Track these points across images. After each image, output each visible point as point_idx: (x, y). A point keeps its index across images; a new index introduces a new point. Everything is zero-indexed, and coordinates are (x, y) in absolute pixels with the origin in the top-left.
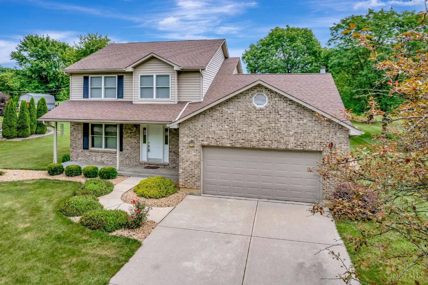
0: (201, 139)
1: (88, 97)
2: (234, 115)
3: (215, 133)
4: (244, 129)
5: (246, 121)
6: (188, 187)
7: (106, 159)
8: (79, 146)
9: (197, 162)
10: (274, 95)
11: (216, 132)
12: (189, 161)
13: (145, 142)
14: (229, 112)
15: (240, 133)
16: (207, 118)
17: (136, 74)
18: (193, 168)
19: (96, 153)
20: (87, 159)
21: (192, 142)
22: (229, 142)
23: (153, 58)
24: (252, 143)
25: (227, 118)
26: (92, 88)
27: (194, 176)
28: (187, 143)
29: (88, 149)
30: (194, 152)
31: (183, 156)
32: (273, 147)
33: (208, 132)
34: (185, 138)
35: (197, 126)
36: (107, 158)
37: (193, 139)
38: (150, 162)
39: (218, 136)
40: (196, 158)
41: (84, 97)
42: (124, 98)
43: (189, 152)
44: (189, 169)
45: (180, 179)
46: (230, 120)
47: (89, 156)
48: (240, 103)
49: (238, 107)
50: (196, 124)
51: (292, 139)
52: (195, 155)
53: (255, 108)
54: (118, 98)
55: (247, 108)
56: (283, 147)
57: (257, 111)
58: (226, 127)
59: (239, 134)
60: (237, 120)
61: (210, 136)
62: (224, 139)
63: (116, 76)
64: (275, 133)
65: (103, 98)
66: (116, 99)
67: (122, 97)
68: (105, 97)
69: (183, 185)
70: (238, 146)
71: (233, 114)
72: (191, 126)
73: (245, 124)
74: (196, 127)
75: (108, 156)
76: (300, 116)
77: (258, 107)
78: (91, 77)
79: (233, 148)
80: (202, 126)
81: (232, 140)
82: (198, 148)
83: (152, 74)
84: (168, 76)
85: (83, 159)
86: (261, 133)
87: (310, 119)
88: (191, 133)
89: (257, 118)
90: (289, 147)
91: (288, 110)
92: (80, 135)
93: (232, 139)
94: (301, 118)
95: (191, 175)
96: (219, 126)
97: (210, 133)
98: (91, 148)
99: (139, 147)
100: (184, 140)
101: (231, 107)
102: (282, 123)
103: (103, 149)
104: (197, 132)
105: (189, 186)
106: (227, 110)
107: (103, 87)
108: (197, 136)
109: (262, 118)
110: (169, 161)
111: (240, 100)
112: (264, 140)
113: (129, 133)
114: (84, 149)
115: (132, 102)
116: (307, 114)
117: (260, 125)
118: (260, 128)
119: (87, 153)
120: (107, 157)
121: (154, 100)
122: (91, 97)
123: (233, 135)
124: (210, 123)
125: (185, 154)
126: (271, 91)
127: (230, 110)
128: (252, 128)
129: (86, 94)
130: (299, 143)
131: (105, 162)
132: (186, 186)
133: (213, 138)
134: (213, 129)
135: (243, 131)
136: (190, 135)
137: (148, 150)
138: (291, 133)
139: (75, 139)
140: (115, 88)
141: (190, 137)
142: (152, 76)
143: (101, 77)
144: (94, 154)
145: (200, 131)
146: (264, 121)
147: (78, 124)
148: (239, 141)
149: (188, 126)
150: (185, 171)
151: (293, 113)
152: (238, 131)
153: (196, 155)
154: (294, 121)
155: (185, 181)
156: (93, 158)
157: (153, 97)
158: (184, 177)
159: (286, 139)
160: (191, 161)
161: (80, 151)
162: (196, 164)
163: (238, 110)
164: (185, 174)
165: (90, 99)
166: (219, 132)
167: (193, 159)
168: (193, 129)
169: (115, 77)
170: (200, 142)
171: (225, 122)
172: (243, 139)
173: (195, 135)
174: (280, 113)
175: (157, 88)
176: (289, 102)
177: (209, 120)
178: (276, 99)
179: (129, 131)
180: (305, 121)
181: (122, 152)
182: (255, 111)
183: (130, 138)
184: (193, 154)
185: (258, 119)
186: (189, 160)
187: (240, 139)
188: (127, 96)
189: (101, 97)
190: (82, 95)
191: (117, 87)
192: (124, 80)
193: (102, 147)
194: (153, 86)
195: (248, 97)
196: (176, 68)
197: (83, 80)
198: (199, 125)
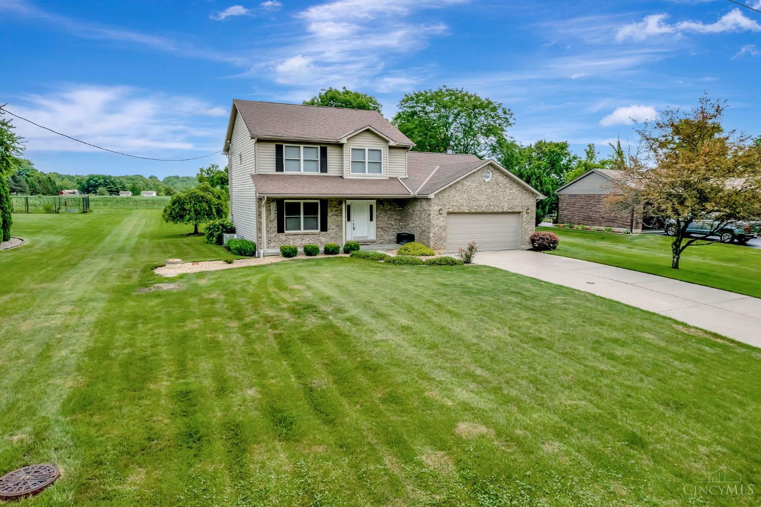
0: (448, 207)
1: (282, 171)
3: (457, 202)
4: (477, 198)
5: (479, 191)
7: (307, 242)
8: (271, 230)
9: (444, 226)
10: (496, 171)
12: (438, 226)
13: (349, 220)
14: (467, 185)
15: (475, 200)
16: (452, 189)
17: (347, 147)
18: (441, 231)
19: (294, 236)
21: (440, 210)
22: (467, 208)
23: (368, 131)
24: (482, 208)
25: (466, 189)
26: (286, 160)
27: (442, 239)
28: (437, 211)
29: (284, 232)
30: (442, 218)
31: (434, 222)
32: (495, 210)
33: (453, 201)
34: (436, 206)
36: (309, 241)
37: (441, 207)
39: (460, 204)
40: (443, 223)
41: (277, 171)
42: (329, 172)
43: (438, 219)
44: (438, 233)
45: (431, 242)
46: (468, 191)
47: (286, 240)
48: (475, 178)
49: (473, 181)
50: (444, 195)
51: (506, 204)
53: (484, 181)
54: (321, 172)
55: (480, 182)
56: (500, 210)
57: (486, 184)
58: (466, 196)
59: (474, 202)
60: (472, 191)
61: (454, 204)
62: (464, 206)
63: (319, 147)
64: (496, 200)
65: (302, 172)
67: (326, 172)
68: (304, 171)
69: (433, 247)
70: (473, 211)
71: (470, 186)
72: (440, 196)
73: (478, 194)
74: (444, 197)
75: (309, 238)
76: (512, 187)
77: (486, 180)
78: (286, 146)
79: (470, 213)
80: (449, 197)
82: (445, 215)
83: (364, 148)
84: (380, 151)
85: (277, 245)
86: (488, 200)
88: (441, 203)
89: (486, 188)
90: (504, 210)
91: (504, 182)
92: (274, 217)
93: (469, 206)
94: (511, 189)
95: (440, 237)
96: (460, 196)
98: (285, 232)
100: (435, 208)
101: (469, 180)
102: (501, 192)
103: (302, 231)
104: (445, 201)
105: (438, 247)
106: (467, 183)
107: (302, 158)
108: (444, 204)
109: (489, 188)
110: (376, 237)
111: (475, 175)
112: (490, 206)
114: (277, 232)
115: (342, 177)
116: (515, 185)
117: (487, 194)
118: (488, 196)
119: (282, 236)
121: (367, 175)
122: (286, 170)
123: (470, 203)
124: (454, 194)
125: (436, 221)
126: (495, 168)
127: (469, 183)
128: (482, 197)
129: (279, 167)
130: (510, 207)
132: (436, 247)
133: (456, 206)
134: (457, 198)
137: (354, 228)
138: (506, 199)
140: (317, 161)
141: (440, 205)
142: (364, 150)
143: (299, 147)
144: (291, 237)
145: (447, 200)
146: (490, 191)
148: (474, 207)
149: (438, 196)
150: (435, 235)
151: (507, 185)
152: (473, 199)
153: (444, 221)
154: (507, 190)
155: (435, 243)
156: (291, 243)
157: (364, 172)
158: (434, 240)
159: (502, 204)
160: (440, 226)
161: (273, 235)
162: (443, 228)
163: (473, 183)
164: (435, 238)
165: (285, 172)
166: (460, 200)
168: (442, 198)
169: (317, 148)
170: (447, 210)
171: (465, 192)
172: (476, 206)
175: (369, 162)
176: (505, 177)
177: (453, 191)
178: (498, 174)
179: (334, 209)
180: (514, 190)
181: (326, 232)
182: (484, 183)
183: (334, 217)
184: (442, 220)
185: (486, 190)
188: (332, 170)
189: (300, 170)
190: (275, 168)
191: (319, 159)
192: (328, 151)
193: (300, 229)
194: (364, 159)
195: (480, 172)
196: (392, 143)
197: (275, 149)
198: (446, 195)
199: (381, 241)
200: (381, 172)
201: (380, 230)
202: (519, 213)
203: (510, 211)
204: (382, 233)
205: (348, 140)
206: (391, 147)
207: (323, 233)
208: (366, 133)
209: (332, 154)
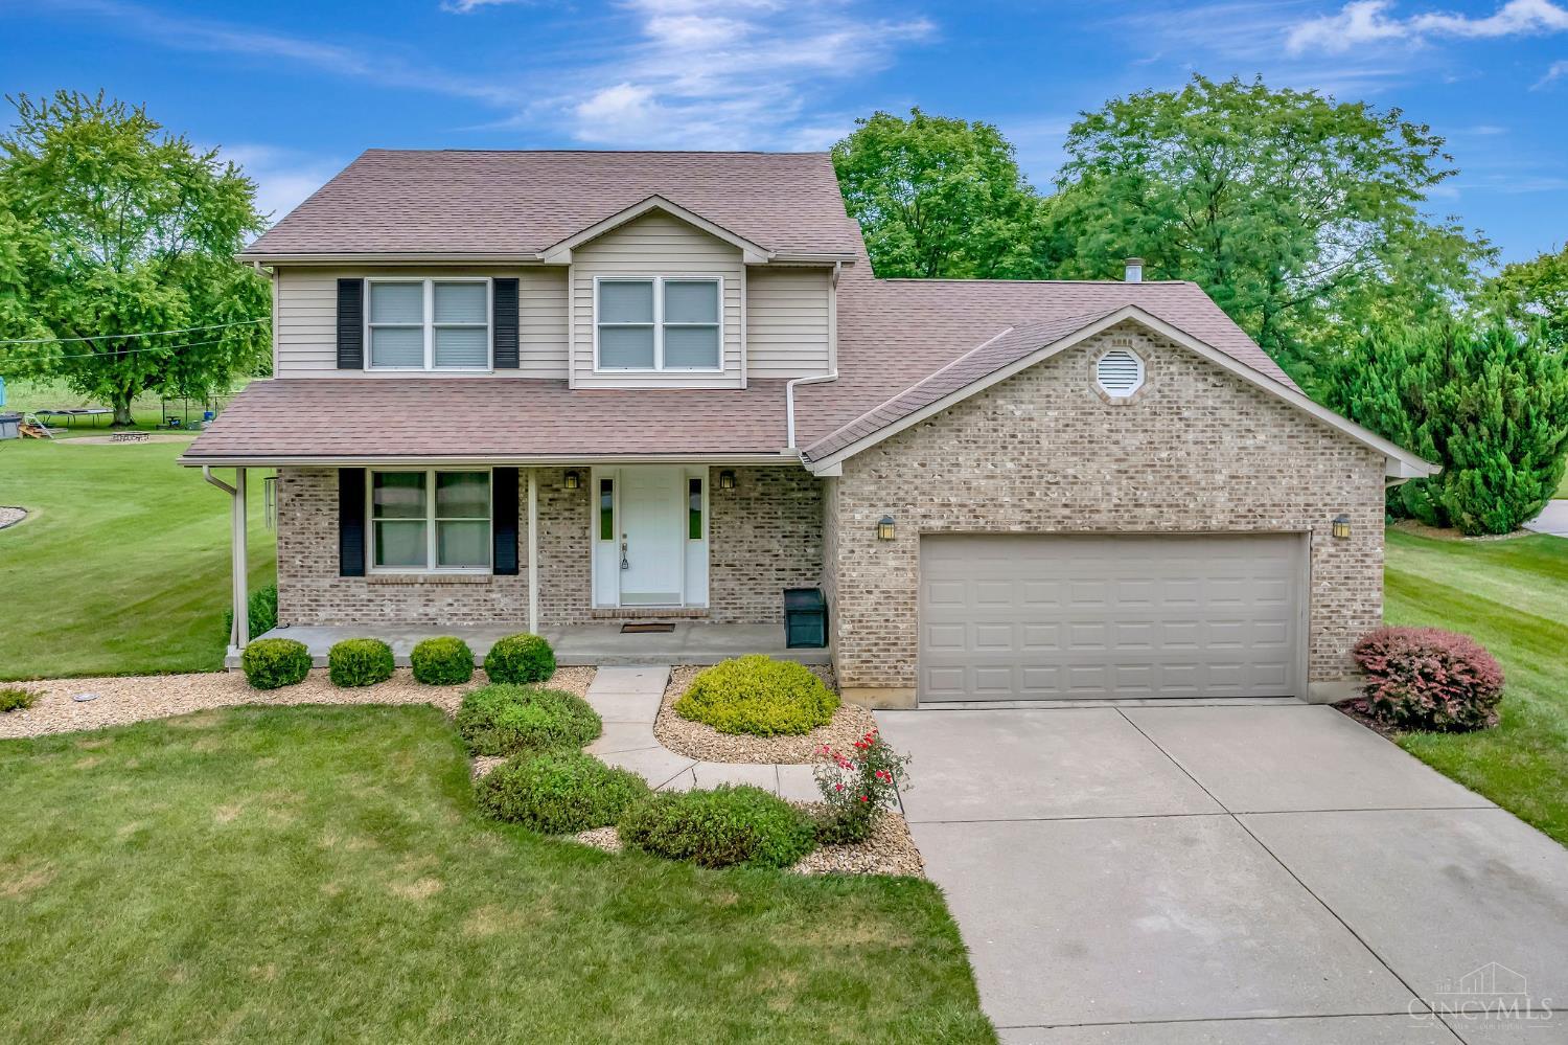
0: (922, 511)
1: (360, 366)
2: (1034, 425)
3: (969, 489)
4: (1071, 471)
5: (1076, 442)
6: (874, 684)
7: (446, 609)
8: (321, 565)
9: (904, 592)
10: (1165, 356)
11: (974, 484)
12: (876, 591)
14: (1018, 413)
15: (1056, 483)
16: (940, 437)
17: (581, 276)
18: (891, 614)
19: (400, 588)
20: (358, 615)
21: (887, 521)
22: (1018, 515)
23: (656, 214)
24: (1096, 517)
25: (1013, 436)
26: (374, 329)
27: (895, 644)
28: (869, 529)
29: (361, 572)
30: (895, 559)
31: (854, 574)
32: (1164, 525)
33: (946, 487)
34: (861, 509)
35: (905, 465)
36: (451, 605)
37: (890, 511)
38: (633, 606)
39: (980, 500)
40: (901, 579)
41: (341, 365)
42: (522, 365)
43: (875, 561)
44: (875, 621)
45: (844, 657)
46: (1022, 442)
47: (370, 601)
48: (1055, 384)
49: (1048, 396)
50: (903, 460)
51: (1222, 498)
52: (897, 569)
53: (1104, 398)
54: (497, 365)
55: (1079, 401)
56: (1192, 524)
57: (1113, 411)
58: (1010, 465)
59: (1054, 488)
60: (1044, 443)
61: (953, 500)
62: (1001, 506)
63: (489, 280)
64: (1168, 482)
65: (428, 369)
66: (487, 371)
67: (515, 365)
68: (437, 363)
69: (852, 679)
70: (1051, 529)
71: (1031, 419)
72: (883, 465)
73: (1074, 454)
74: (903, 470)
75: (451, 595)
76: (1247, 423)
77: (1116, 395)
78: (373, 284)
79: (1032, 536)
80: (923, 465)
81: (1030, 511)
82: (909, 544)
83: (646, 278)
84: (714, 284)
85: (342, 615)
86: (1124, 482)
87: (1275, 431)
88: (884, 493)
89: (1112, 431)
90: (1214, 524)
91: (1210, 403)
92: (327, 520)
93: (1029, 507)
94: (1249, 431)
95: (884, 639)
96: (983, 463)
97: (952, 489)
98: (374, 571)
99: (586, 556)
100: (858, 517)
101: (1026, 396)
102: (1192, 448)
103: (431, 570)
104: (906, 487)
105: (877, 679)
106: (1012, 407)
107: (428, 322)
108: (904, 500)
109: (1127, 431)
110: (711, 599)
111: (1056, 373)
112: (1136, 506)
113: (547, 501)
114: (342, 573)
115: (565, 383)
116: (1267, 416)
117: (1120, 454)
118: (1123, 466)
119: (356, 587)
120: (450, 601)
121: (660, 374)
122: (373, 363)
123: (1032, 494)
124: (952, 454)
125: (862, 569)
126: (1157, 341)
127: (1023, 406)
128: (1094, 466)
129: (349, 350)
130: (1242, 510)
131: (440, 621)
132: (865, 679)
133: (964, 506)
134: (965, 474)
135: (1065, 477)
136: (881, 499)
137: (625, 565)
138: (1220, 479)
139: (299, 538)
140: (485, 328)
141: (881, 504)
142: (650, 284)
143: (420, 284)
144: (388, 591)
145: (918, 482)
146: (1132, 441)
147: (317, 473)
148: (1054, 511)
149: (873, 467)
150: (863, 627)
151: (1226, 414)
152: (1050, 478)
153: (903, 569)
154: (1227, 438)
155: (862, 662)
156: (387, 610)
157: (652, 364)
158: (856, 649)
159: (1203, 497)
160: (883, 592)
161: (326, 583)
162: (901, 598)
163: (1048, 408)
164: (861, 639)
165: (369, 372)
166: (983, 482)
167: (893, 582)
168: (893, 477)
169: (484, 284)
170: (916, 523)
171: (1004, 448)
172: (1066, 506)
173: (898, 499)
174: (1186, 414)
175: (667, 328)
176: (1211, 379)
177: (949, 444)
178: (1173, 368)
180: (1261, 437)
181: (518, 577)
182: (1105, 408)
183: (549, 523)
184: (892, 563)
185: (1115, 436)
186: (876, 586)
187: (1055, 506)
188: (535, 361)
189: (422, 364)
190: (334, 357)
191: (490, 324)
192: (522, 296)
193: (423, 563)
194: (652, 320)
195: (1081, 362)
196: (752, 256)
197: (335, 295)
198: (911, 460)
199: (729, 614)
200: (716, 364)
201: (723, 571)
202: (1299, 535)
203: (1243, 527)
204: (731, 584)
205: (575, 251)
206: (754, 272)
207: (503, 579)
208: (652, 222)
209: (533, 299)
